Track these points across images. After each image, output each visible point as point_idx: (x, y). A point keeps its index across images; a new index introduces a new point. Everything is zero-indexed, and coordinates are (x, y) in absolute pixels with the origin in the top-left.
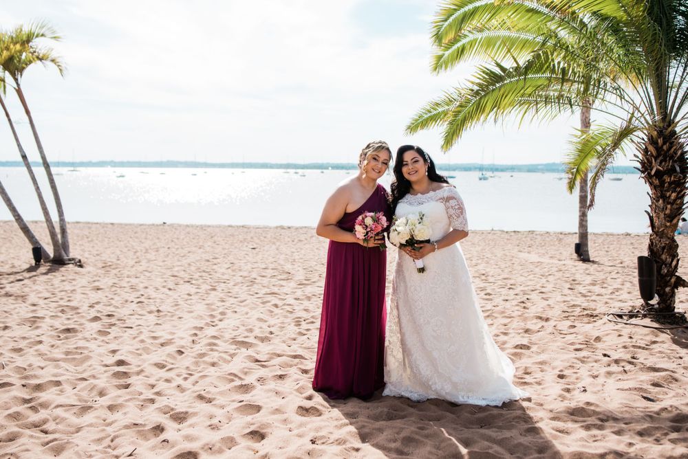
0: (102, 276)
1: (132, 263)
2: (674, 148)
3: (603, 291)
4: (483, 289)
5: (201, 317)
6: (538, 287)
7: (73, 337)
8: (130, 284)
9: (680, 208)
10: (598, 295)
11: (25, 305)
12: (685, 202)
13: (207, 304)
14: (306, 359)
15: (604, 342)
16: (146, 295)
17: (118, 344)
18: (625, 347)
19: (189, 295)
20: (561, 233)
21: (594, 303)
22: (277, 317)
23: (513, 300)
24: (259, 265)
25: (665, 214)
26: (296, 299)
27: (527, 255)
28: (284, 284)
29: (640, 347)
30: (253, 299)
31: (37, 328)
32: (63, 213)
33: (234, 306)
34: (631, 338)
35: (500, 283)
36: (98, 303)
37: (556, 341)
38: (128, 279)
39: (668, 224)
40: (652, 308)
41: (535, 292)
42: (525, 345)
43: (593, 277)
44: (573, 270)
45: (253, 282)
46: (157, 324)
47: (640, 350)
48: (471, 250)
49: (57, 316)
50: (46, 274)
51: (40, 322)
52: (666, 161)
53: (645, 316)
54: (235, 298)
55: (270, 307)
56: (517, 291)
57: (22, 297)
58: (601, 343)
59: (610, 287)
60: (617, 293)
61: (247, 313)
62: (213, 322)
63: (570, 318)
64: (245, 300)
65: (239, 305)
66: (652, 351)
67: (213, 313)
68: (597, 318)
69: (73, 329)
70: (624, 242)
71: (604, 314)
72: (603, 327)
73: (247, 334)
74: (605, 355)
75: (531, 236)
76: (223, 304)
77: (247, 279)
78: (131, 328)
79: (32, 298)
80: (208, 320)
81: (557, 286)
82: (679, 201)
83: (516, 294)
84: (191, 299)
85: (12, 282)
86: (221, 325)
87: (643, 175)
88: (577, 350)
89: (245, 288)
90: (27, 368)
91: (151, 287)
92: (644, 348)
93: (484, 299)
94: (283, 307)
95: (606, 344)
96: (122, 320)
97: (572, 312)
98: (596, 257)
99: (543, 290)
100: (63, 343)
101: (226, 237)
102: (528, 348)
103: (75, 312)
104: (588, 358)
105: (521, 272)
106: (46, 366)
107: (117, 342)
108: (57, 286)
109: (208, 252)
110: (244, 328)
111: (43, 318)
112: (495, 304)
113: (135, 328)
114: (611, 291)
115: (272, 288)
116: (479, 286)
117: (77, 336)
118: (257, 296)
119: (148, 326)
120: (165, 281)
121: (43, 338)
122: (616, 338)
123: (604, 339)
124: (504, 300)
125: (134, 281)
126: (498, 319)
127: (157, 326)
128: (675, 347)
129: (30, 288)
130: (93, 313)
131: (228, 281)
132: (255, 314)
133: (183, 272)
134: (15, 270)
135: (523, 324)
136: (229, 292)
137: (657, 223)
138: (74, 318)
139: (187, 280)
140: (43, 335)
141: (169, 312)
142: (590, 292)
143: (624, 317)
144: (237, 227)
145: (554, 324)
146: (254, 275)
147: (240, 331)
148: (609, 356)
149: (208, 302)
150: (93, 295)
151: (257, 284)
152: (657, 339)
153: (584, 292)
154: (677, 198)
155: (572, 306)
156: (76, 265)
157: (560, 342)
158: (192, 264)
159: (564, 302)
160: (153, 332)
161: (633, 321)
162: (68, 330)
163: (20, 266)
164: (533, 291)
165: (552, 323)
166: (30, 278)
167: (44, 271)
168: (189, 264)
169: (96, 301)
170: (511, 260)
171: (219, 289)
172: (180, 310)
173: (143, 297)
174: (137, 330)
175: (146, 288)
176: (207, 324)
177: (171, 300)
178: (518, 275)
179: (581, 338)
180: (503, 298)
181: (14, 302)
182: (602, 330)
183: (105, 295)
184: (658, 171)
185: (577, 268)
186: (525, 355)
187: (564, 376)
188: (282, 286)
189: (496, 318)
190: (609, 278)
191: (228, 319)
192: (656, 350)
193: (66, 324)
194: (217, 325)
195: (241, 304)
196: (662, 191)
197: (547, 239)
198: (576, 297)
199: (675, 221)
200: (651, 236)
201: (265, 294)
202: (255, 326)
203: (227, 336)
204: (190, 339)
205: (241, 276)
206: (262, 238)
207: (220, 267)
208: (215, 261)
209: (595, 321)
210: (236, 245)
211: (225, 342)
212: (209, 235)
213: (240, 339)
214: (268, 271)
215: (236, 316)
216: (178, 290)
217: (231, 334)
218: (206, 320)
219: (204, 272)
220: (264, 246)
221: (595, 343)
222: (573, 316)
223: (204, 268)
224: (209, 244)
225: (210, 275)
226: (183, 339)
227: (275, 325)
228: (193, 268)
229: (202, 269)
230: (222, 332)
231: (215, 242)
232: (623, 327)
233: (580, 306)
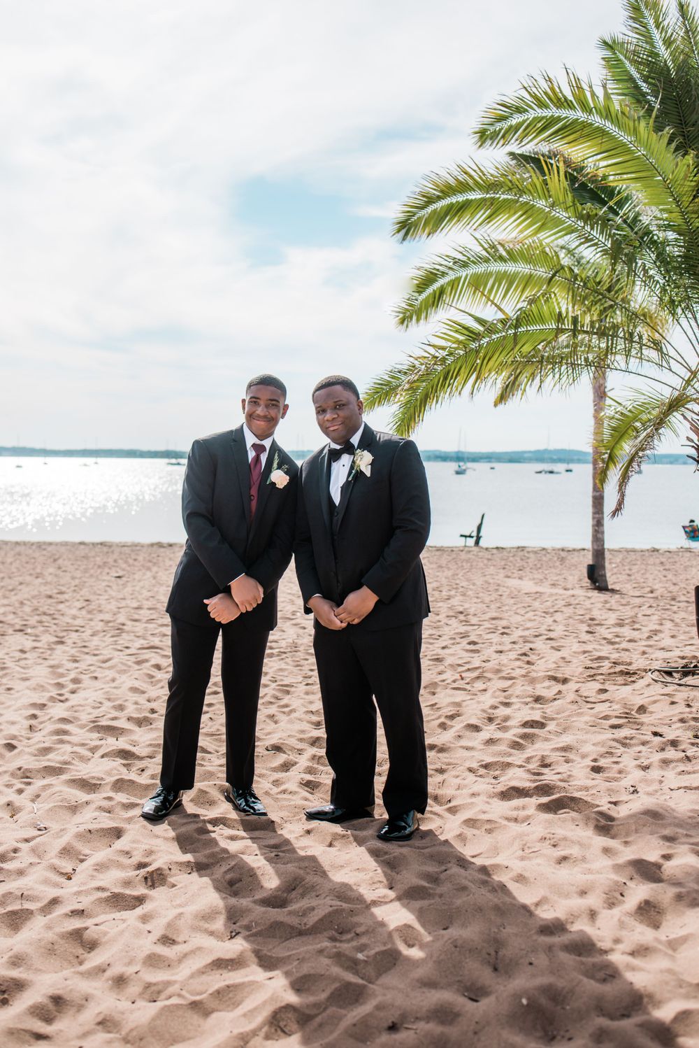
3: (636, 635)
4: (464, 636)
5: (41, 688)
6: (542, 631)
10: (630, 641)
13: (51, 667)
14: (210, 753)
15: (652, 713)
18: (682, 721)
19: (22, 651)
20: (563, 550)
21: (627, 653)
22: (159, 685)
23: (510, 651)
24: (128, 602)
27: (519, 582)
30: (122, 656)
33: (92, 668)
34: (689, 706)
35: (487, 625)
37: (582, 713)
41: (540, 638)
42: (537, 722)
43: (618, 613)
44: (587, 604)
45: (120, 629)
48: (438, 576)
54: (95, 655)
55: (149, 669)
56: (514, 638)
58: (648, 715)
59: (644, 629)
60: (656, 638)
61: (113, 680)
62: (61, 695)
63: (597, 678)
64: (109, 660)
65: (100, 667)
67: (61, 680)
68: (636, 676)
70: (651, 561)
72: (646, 691)
73: (115, 714)
74: (655, 734)
75: (521, 553)
76: (77, 665)
77: (111, 624)
80: (54, 692)
81: (570, 628)
83: (514, 643)
84: (25, 659)
86: (75, 700)
88: (614, 727)
89: (109, 640)
93: (467, 651)
95: (654, 716)
97: (600, 667)
98: (615, 583)
99: (551, 635)
101: (77, 560)
102: (541, 725)
104: (631, 738)
105: (514, 608)
109: (50, 583)
110: (112, 704)
112: (485, 659)
114: (647, 635)
115: (151, 638)
116: (457, 631)
118: (128, 651)
122: (667, 707)
123: (651, 708)
124: (497, 652)
126: (493, 682)
131: (82, 629)
132: (127, 681)
133: (12, 616)
135: (529, 688)
136: (85, 647)
139: (18, 627)
142: (617, 636)
143: (674, 674)
144: (93, 544)
145: (576, 686)
146: (121, 618)
147: (103, 708)
148: (661, 736)
149: (52, 663)
151: (128, 632)
153: (609, 636)
155: (596, 659)
157: (587, 715)
158: (25, 602)
159: (584, 652)
161: (690, 680)
164: (536, 636)
165: (572, 686)
168: (22, 603)
170: (497, 590)
171: (69, 642)
172: (8, 678)
176: (52, 699)
178: (512, 613)
179: (617, 709)
180: (495, 648)
182: (645, 695)
185: (592, 601)
186: (539, 736)
187: (602, 768)
189: (490, 679)
190: (639, 615)
191: (85, 689)
194: (67, 700)
195: (104, 665)
197: (544, 558)
198: (600, 645)
201: (140, 649)
202: (126, 700)
203: (84, 717)
204: (27, 723)
205: (102, 621)
206: (131, 561)
207: (69, 607)
208: (61, 597)
209: (634, 682)
210: (92, 571)
211: (82, 727)
212: (50, 557)
213: (104, 722)
214: (142, 612)
215: (97, 684)
216: (6, 644)
217: (89, 714)
218: (49, 692)
219: (45, 614)
220: (134, 574)
221: (637, 716)
222: (602, 674)
223: (45, 609)
224: (51, 570)
225: (54, 619)
226: (13, 723)
227: (158, 697)
228: (27, 609)
229: (41, 609)
230: (76, 711)
231: (59, 568)
232: (676, 690)
233: (607, 658)
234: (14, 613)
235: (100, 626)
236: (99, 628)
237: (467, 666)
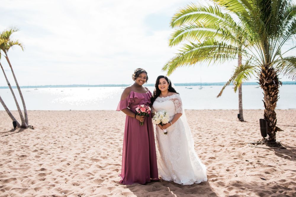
0: (41, 132)
1: (54, 127)
2: (273, 74)
3: (248, 133)
4: (198, 134)
5: (79, 149)
6: (221, 133)
7: (25, 159)
8: (52, 136)
9: (276, 98)
10: (246, 135)
11: (7, 146)
12: (278, 96)
13: (83, 144)
15: (247, 155)
16: (58, 140)
17: (43, 161)
18: (255, 157)
19: (76, 140)
21: (244, 139)
22: (111, 148)
23: (210, 138)
24: (107, 126)
25: (270, 101)
26: (120, 140)
27: (219, 119)
28: (116, 134)
29: (261, 157)
30: (103, 141)
31: (10, 155)
32: (25, 107)
33: (94, 144)
34: (258, 153)
35: (205, 131)
36: (37, 144)
37: (226, 155)
38: (52, 134)
39: (272, 105)
40: (266, 140)
42: (213, 157)
43: (245, 128)
45: (103, 134)
46: (61, 152)
47: (261, 158)
49: (19, 150)
50: (18, 132)
51: (12, 153)
52: (269, 79)
53: (263, 144)
54: (95, 140)
55: (109, 144)
56: (212, 135)
57: (6, 142)
58: (245, 155)
60: (254, 134)
61: (99, 147)
62: (84, 151)
63: (233, 145)
64: (99, 141)
65: (96, 144)
66: (267, 158)
67: (85, 147)
68: (244, 145)
69: (25, 155)
70: (258, 113)
71: (247, 143)
72: (246, 149)
73: (97, 156)
74: (246, 161)
75: (221, 111)
76: (90, 143)
77: (101, 132)
78: (50, 154)
79: (10, 143)
80: (82, 150)
81: (229, 132)
82: (275, 96)
84: (77, 142)
85: (3, 136)
86: (88, 152)
87: (260, 85)
88: (235, 159)
89: (100, 136)
90: (3, 173)
91: (60, 137)
92: (263, 157)
93: (198, 138)
94: (115, 144)
95: (247, 156)
96: (46, 151)
97: (234, 142)
99: (223, 134)
100: (20, 162)
103: (27, 148)
104: (239, 162)
105: (215, 126)
106: (11, 172)
107: (43, 160)
108: (21, 137)
109: (87, 122)
110: (97, 153)
111: (13, 151)
112: (203, 140)
113: (51, 154)
114: (251, 133)
115: (111, 136)
116: (196, 133)
117: (26, 158)
118: (105, 139)
119: (57, 153)
120: (67, 134)
121: (12, 160)
122: (252, 153)
123: (246, 154)
124: (207, 139)
125: (54, 134)
126: (203, 147)
127: (60, 153)
128: (276, 156)
129: (10, 138)
130: (35, 148)
131: (93, 134)
132: (102, 147)
133: (75, 130)
134: (5, 131)
135: (213, 148)
136: (93, 138)
137: (267, 105)
138: (26, 151)
139: (76, 133)
140: (12, 158)
141: (66, 147)
142: (242, 134)
143: (255, 144)
146: (104, 131)
147: (95, 154)
148: (248, 161)
150: (36, 141)
151: (105, 134)
152: (268, 153)
153: (240, 134)
154: (275, 94)
155: (234, 140)
156: (31, 128)
157: (228, 155)
159: (231, 138)
160: (58, 156)
161: (259, 146)
162: (23, 156)
163: (8, 129)
164: (219, 134)
165: (225, 148)
166: (11, 134)
167: (17, 131)
168: (78, 127)
169: (37, 143)
170: (212, 121)
171: (89, 137)
172: (71, 146)
173: (57, 141)
174: (52, 155)
175: (59, 137)
176: (82, 152)
177: (68, 142)
178: (214, 128)
179: (237, 154)
180: (206, 137)
181: (3, 144)
183: (41, 141)
184: (266, 83)
185: (238, 124)
186: (213, 161)
187: (229, 170)
188: (115, 135)
189: (202, 146)
190: (251, 128)
191: (91, 149)
192: (268, 158)
193: (22, 153)
194: (86, 152)
196: (268, 92)
198: (237, 136)
199: (274, 104)
200: (265, 110)
201: (108, 139)
202: (101, 152)
203: (89, 157)
204: (74, 158)
205: (99, 131)
206: (110, 115)
207: (91, 128)
208: (89, 125)
209: (243, 146)
210: (99, 118)
211: (88, 159)
212: (88, 115)
213: (94, 158)
214: (110, 129)
215: (95, 148)
216: (72, 138)
217: (91, 156)
218: (81, 150)
219: (84, 130)
220: (111, 119)
221: (242, 156)
222: (235, 144)
223: (84, 129)
224: (88, 118)
225: (86, 131)
226: (70, 158)
227: (110, 151)
228: (80, 128)
229: (83, 129)
230: (87, 155)
231: (91, 117)
232: (254, 149)
233: (238, 140)
234: (76, 130)
235: (98, 133)
236: (97, 133)
237: (197, 142)
